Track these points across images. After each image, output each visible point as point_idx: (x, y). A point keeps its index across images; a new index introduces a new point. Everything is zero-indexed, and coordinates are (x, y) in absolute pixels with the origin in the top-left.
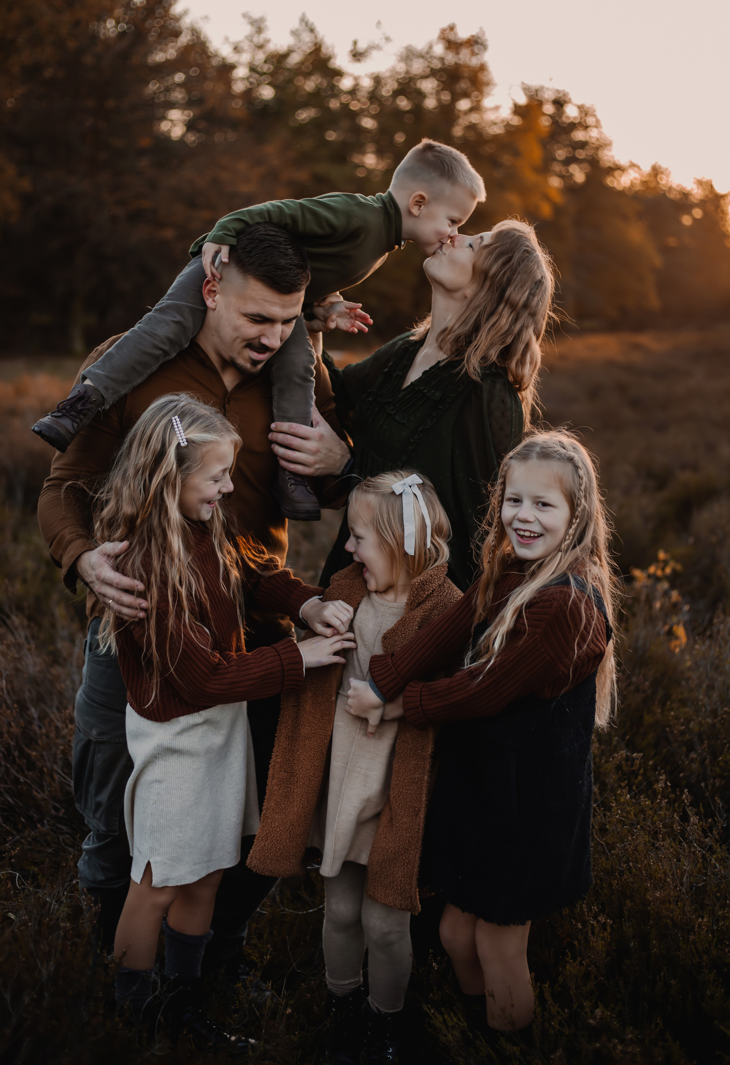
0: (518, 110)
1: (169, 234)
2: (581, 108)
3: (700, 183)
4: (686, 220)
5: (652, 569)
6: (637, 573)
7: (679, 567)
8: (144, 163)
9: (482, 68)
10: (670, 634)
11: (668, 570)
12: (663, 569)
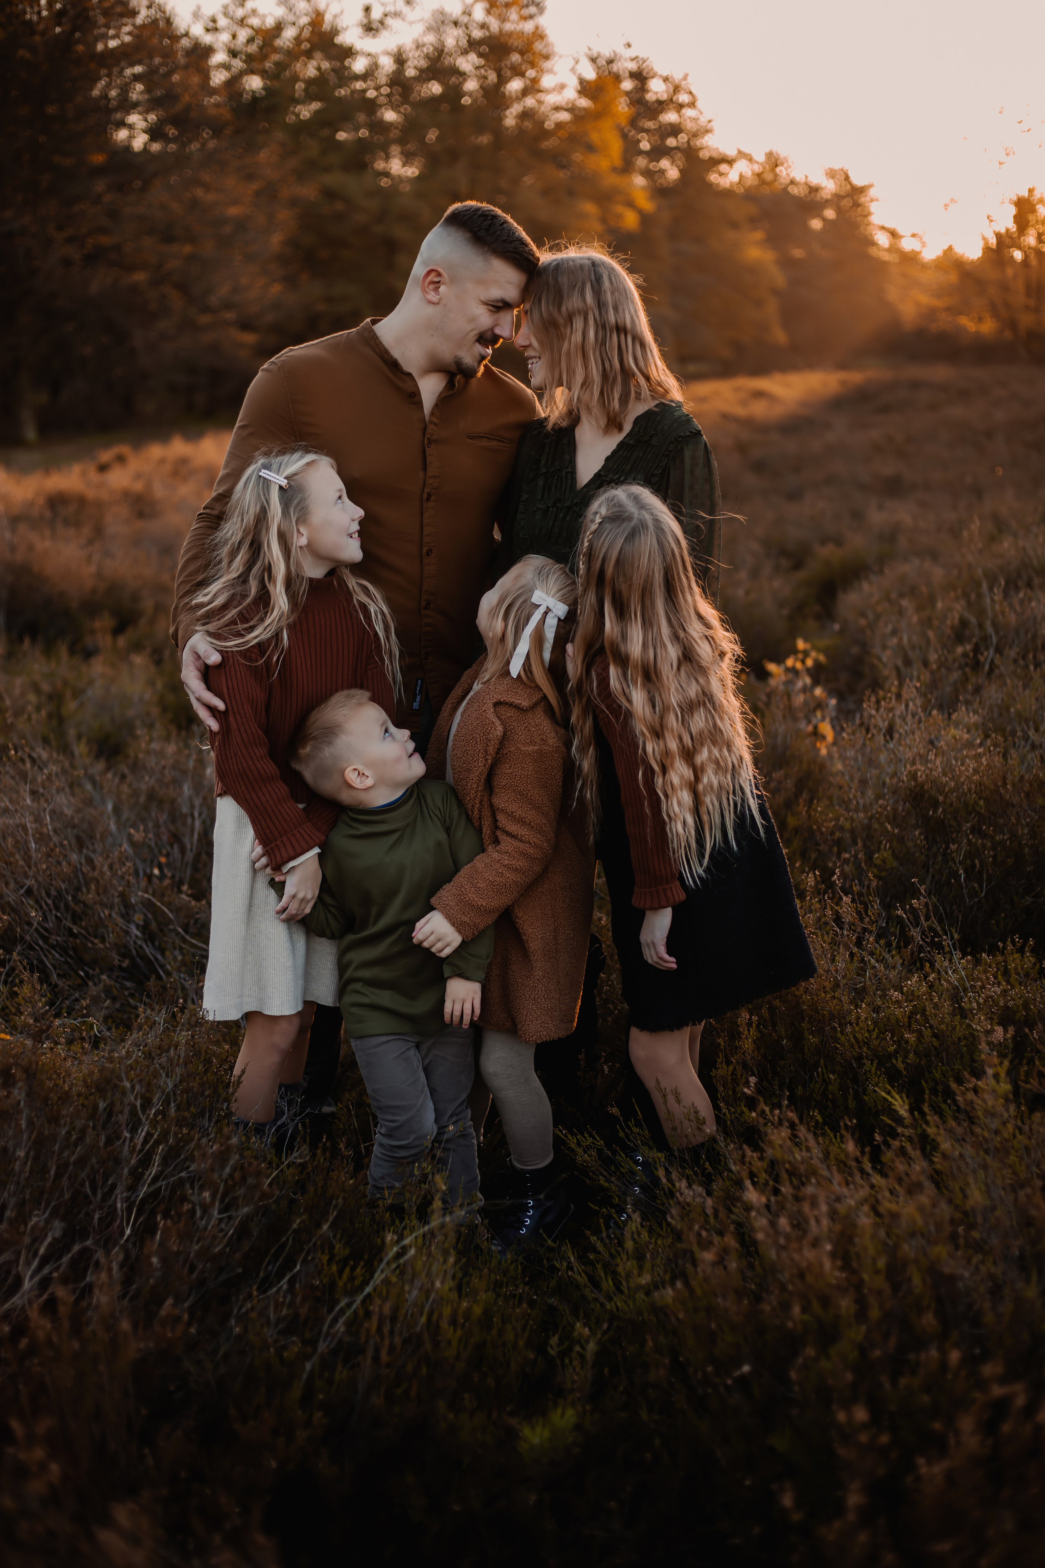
0: (586, 88)
1: (140, 277)
2: (669, 81)
3: (831, 174)
4: (816, 224)
5: (790, 662)
6: (772, 667)
7: (822, 658)
8: (100, 186)
9: (539, 35)
10: (816, 734)
11: (809, 663)
12: (803, 662)
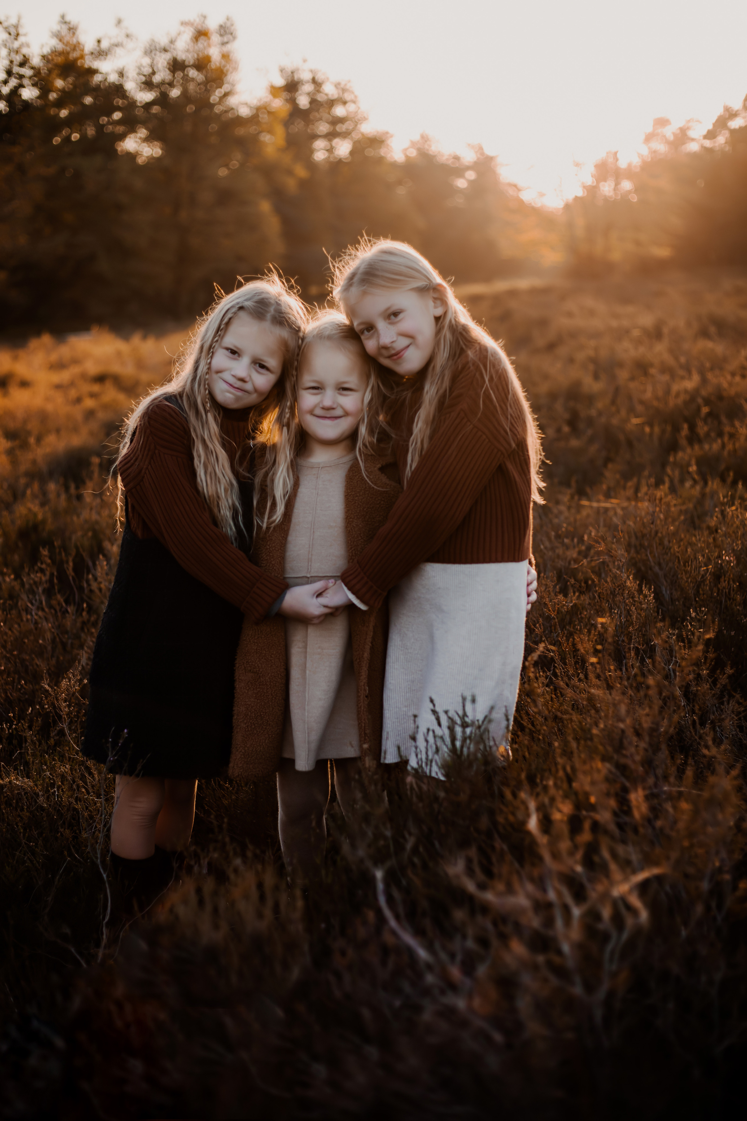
2: (337, 85)
